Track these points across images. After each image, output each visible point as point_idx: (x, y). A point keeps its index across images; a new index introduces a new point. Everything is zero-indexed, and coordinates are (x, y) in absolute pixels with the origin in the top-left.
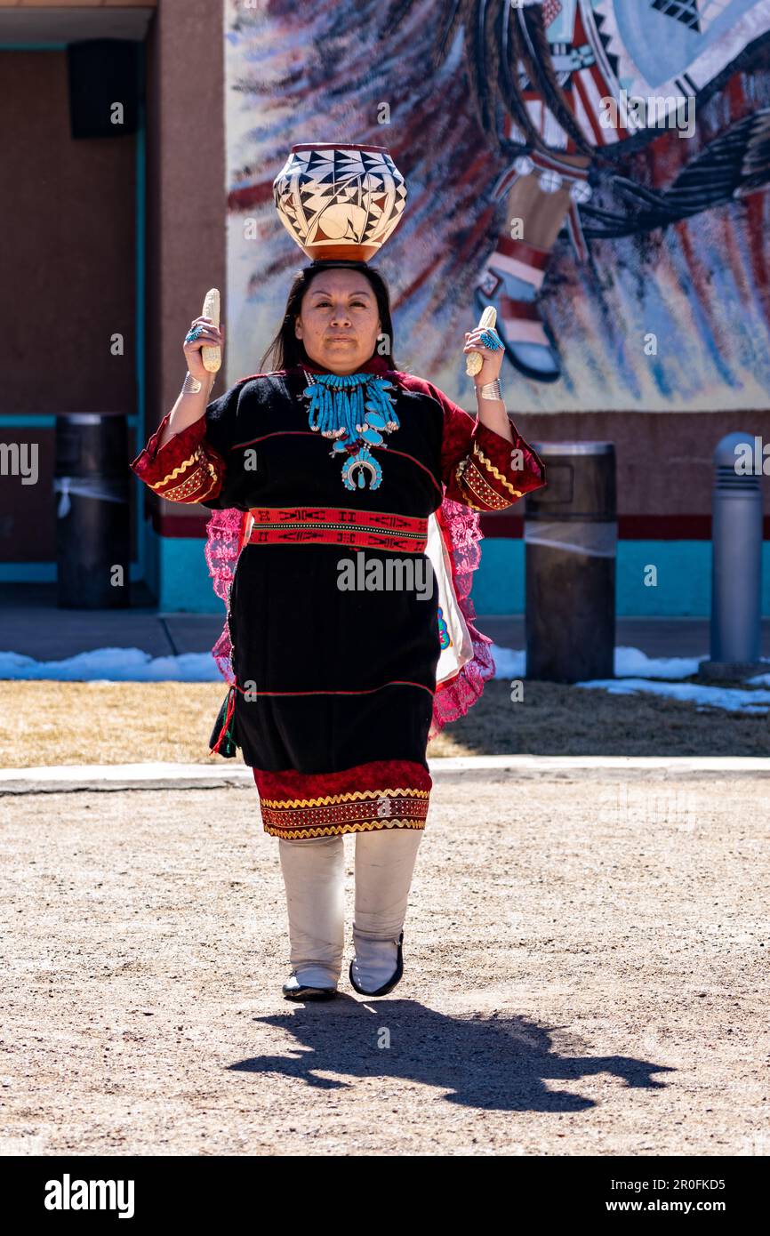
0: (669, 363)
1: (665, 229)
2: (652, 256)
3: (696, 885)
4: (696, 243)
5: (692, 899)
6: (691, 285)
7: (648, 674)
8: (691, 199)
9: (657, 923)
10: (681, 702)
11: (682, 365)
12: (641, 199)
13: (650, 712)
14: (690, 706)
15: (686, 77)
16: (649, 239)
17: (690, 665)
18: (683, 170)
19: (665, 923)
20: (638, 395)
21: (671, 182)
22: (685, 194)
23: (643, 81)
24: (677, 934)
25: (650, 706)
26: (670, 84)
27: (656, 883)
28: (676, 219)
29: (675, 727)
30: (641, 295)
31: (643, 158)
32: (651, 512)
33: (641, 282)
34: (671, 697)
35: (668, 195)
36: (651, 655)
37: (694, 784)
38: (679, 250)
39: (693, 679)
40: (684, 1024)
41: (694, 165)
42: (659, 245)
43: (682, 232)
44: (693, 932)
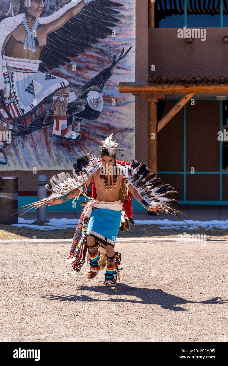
0: (29, 161)
1: (28, 134)
2: (25, 140)
3: (33, 265)
4: (34, 137)
5: (33, 268)
6: (33, 146)
7: (25, 223)
8: (33, 129)
9: (26, 273)
10: (31, 228)
11: (31, 161)
12: (23, 129)
13: (25, 230)
14: (33, 229)
15: (32, 104)
16: (25, 136)
17: (33, 221)
18: (31, 123)
19: (27, 273)
20: (23, 167)
21: (29, 125)
22: (32, 128)
23: (23, 105)
24: (30, 275)
25: (25, 229)
26: (29, 106)
27: (26, 265)
28: (30, 133)
29: (30, 233)
30: (23, 147)
31: (23, 120)
32: (25, 191)
33: (23, 145)
34: (29, 227)
35: (28, 128)
36: (25, 219)
37: (33, 245)
38: (31, 139)
39: (34, 224)
40: (31, 293)
41: (34, 122)
42: (27, 138)
43: (31, 135)
44: (33, 274)
